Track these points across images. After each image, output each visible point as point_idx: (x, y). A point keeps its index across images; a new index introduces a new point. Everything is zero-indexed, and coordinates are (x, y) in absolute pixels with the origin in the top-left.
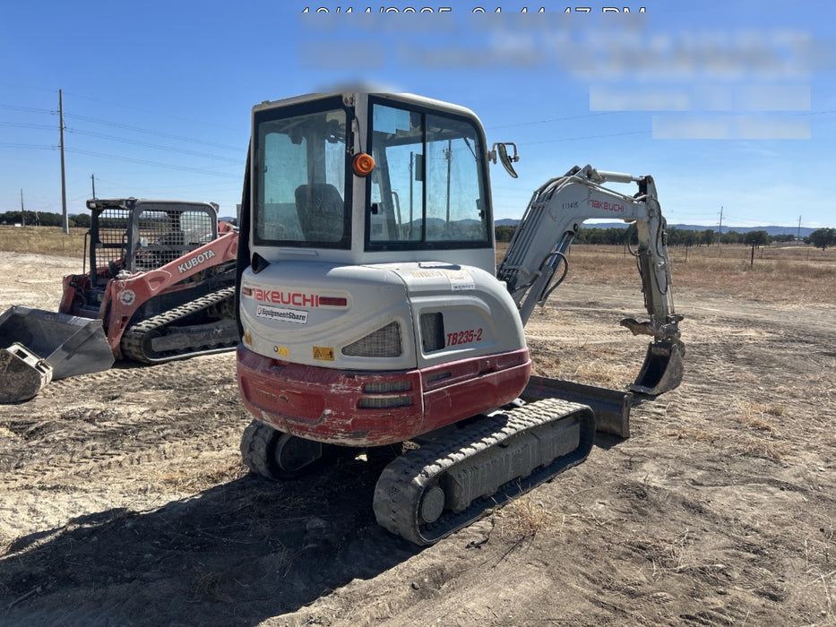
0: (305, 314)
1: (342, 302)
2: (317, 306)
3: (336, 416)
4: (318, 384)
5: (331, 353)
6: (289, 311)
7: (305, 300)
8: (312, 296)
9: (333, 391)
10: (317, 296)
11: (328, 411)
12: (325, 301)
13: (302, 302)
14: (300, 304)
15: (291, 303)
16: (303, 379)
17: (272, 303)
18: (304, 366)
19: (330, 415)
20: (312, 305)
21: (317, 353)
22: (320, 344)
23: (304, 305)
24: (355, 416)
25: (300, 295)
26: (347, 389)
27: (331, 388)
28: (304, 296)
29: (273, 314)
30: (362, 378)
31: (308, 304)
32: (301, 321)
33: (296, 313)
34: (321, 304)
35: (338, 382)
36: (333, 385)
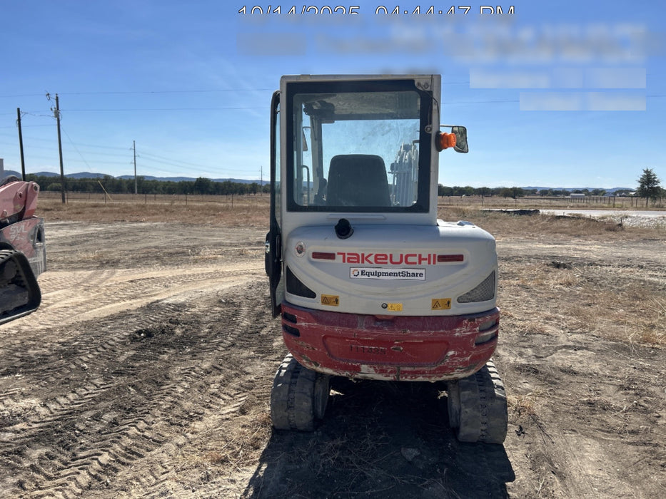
0: (423, 271)
1: (459, 258)
2: (434, 263)
3: (458, 356)
4: (442, 331)
5: (449, 303)
6: (401, 271)
7: (421, 259)
8: (429, 255)
9: (457, 334)
10: (434, 255)
11: (451, 353)
12: (443, 258)
13: (417, 261)
14: (415, 263)
15: (404, 263)
16: (423, 329)
17: (375, 264)
18: (418, 318)
19: (453, 356)
20: (429, 263)
21: (436, 304)
22: (439, 297)
23: (420, 263)
24: (473, 352)
25: (415, 255)
26: (470, 331)
27: (455, 332)
28: (420, 256)
29: (378, 274)
30: (480, 320)
31: (425, 263)
32: (419, 278)
33: (411, 271)
34: (439, 261)
35: (462, 327)
36: (458, 329)
